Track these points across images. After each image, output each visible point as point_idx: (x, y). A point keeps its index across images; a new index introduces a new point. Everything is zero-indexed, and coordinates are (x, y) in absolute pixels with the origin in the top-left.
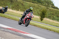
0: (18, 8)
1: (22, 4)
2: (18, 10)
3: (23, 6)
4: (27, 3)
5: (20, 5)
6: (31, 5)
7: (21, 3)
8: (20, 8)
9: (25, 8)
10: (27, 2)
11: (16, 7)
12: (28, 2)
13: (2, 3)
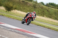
0: (43, 14)
1: (48, 10)
2: (44, 16)
3: (49, 12)
4: (52, 10)
5: (46, 11)
6: (56, 11)
7: (46, 9)
8: (46, 14)
9: (50, 14)
10: (52, 8)
11: (42, 13)
12: (54, 9)
13: (28, 9)
